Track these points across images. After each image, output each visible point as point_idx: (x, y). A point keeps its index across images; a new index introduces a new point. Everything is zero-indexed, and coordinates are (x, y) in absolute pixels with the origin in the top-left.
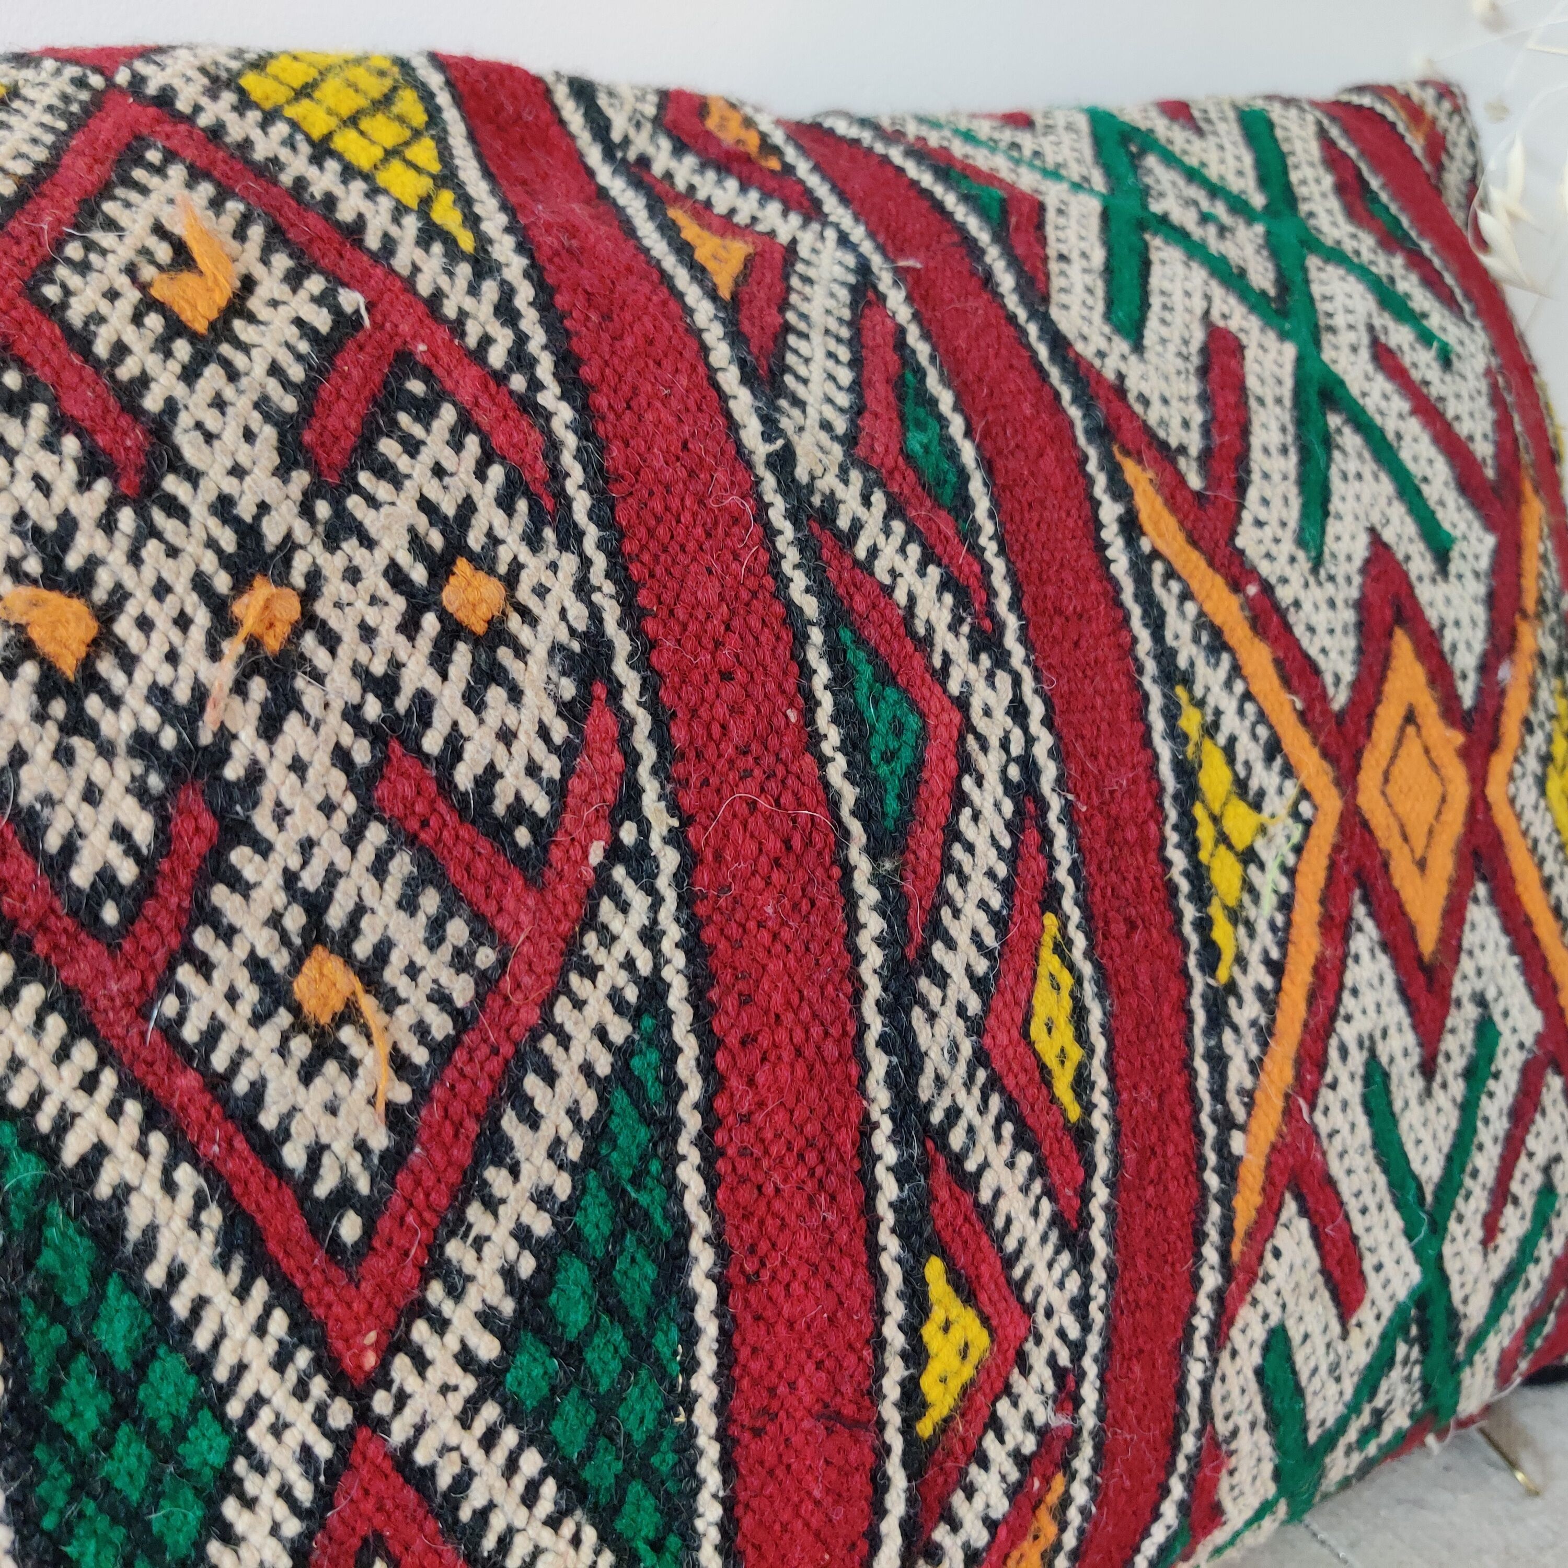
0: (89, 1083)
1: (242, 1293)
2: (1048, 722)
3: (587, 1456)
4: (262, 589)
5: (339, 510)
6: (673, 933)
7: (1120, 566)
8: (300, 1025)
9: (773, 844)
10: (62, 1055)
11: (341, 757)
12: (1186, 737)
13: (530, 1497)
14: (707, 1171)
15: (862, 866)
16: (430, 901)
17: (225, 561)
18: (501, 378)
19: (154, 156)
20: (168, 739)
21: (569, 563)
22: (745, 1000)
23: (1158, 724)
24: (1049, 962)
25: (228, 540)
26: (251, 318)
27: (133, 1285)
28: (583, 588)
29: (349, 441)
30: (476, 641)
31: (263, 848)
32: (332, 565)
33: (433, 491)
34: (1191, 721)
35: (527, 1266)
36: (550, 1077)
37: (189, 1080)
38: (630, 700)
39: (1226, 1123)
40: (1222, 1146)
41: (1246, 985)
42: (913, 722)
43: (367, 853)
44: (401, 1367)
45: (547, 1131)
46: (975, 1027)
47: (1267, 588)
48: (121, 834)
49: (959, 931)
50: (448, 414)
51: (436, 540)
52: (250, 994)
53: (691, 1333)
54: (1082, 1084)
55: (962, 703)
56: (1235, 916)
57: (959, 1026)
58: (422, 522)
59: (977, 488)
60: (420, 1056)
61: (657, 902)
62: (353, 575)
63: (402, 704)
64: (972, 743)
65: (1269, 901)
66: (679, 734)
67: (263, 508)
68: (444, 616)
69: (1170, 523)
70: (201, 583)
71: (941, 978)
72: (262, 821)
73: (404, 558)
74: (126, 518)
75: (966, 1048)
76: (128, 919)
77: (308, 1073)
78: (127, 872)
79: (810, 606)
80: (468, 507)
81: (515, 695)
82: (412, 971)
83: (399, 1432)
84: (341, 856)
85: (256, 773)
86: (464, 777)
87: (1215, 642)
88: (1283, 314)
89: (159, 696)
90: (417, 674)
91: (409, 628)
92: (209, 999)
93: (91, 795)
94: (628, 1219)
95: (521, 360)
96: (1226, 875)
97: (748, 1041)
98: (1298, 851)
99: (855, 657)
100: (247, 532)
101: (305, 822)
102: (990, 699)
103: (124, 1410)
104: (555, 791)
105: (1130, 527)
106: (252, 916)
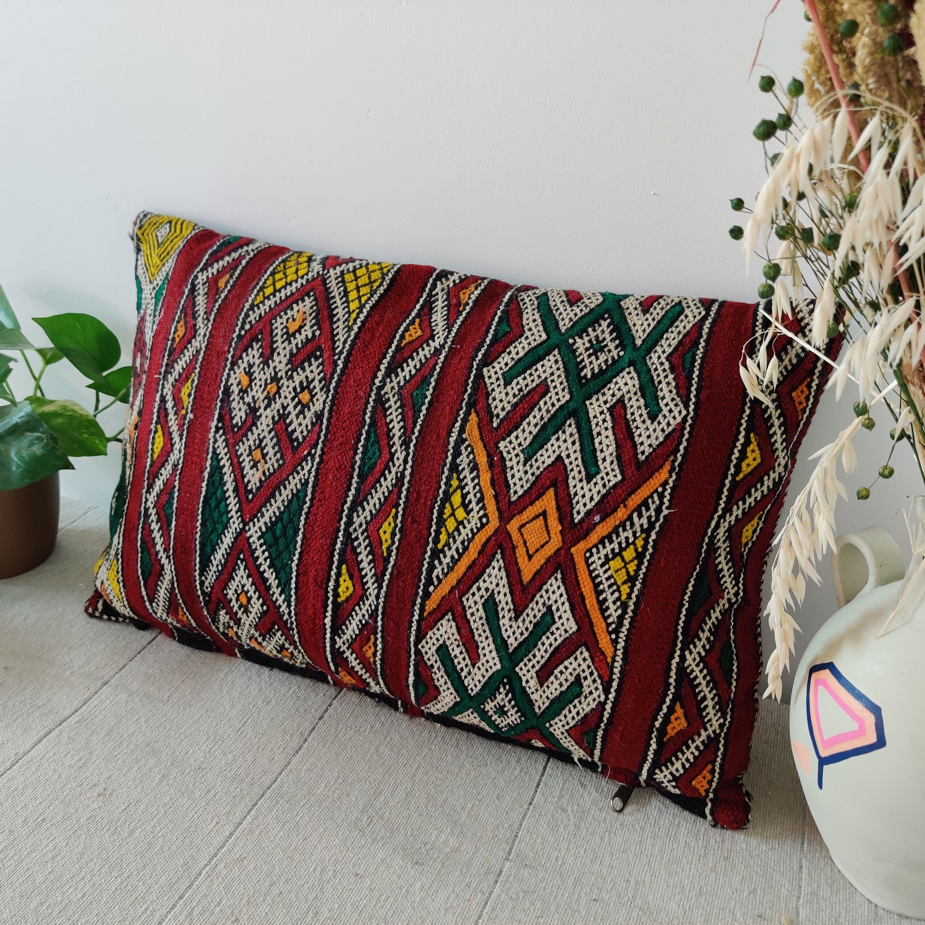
0: (226, 454)
1: (235, 498)
2: (412, 467)
4: (274, 384)
5: (292, 375)
6: (313, 474)
8: (252, 460)
9: (337, 466)
10: (224, 449)
11: (273, 417)
12: (451, 486)
13: (265, 560)
14: (306, 519)
15: (355, 479)
16: (277, 448)
17: (271, 377)
18: (335, 355)
19: (312, 294)
20: (252, 405)
21: (325, 396)
22: (322, 493)
23: (444, 480)
24: (390, 519)
25: (273, 374)
26: (300, 334)
27: (222, 488)
28: (325, 402)
29: (299, 361)
30: (302, 405)
31: (257, 428)
32: (286, 383)
33: (309, 375)
34: (455, 483)
35: (274, 519)
36: (285, 488)
37: (236, 460)
38: (324, 427)
39: (429, 582)
40: (426, 586)
41: (449, 554)
42: (378, 454)
43: (271, 436)
44: (251, 524)
45: (282, 498)
46: (367, 523)
47: (503, 459)
48: (241, 417)
49: (372, 502)
50: (320, 360)
51: (305, 384)
52: (248, 451)
53: (295, 549)
54: (389, 549)
56: (449, 535)
57: (364, 521)
58: (304, 380)
59: (424, 408)
60: (267, 474)
61: (313, 466)
62: (288, 387)
63: (286, 412)
64: (391, 463)
65: (463, 536)
66: (329, 437)
67: (280, 370)
68: (299, 399)
69: (476, 432)
70: (266, 380)
71: (364, 510)
72: (259, 423)
73: (298, 386)
74: (261, 365)
75: (364, 526)
76: (237, 431)
77: (251, 468)
78: (240, 424)
79: (368, 421)
80: (313, 380)
81: (305, 418)
82: (270, 459)
83: (248, 534)
84: (267, 434)
85: (260, 416)
86: (290, 429)
87: (475, 467)
88: (582, 385)
89: (253, 397)
90: (290, 408)
91: (293, 399)
92: (242, 449)
93: (240, 410)
94: (291, 521)
95: (341, 352)
96: (451, 524)
97: (320, 500)
98: (479, 530)
99: (373, 435)
100: (276, 373)
101: (264, 427)
102: (400, 455)
103: (217, 506)
104: (304, 438)
105: (462, 430)
106: (252, 439)
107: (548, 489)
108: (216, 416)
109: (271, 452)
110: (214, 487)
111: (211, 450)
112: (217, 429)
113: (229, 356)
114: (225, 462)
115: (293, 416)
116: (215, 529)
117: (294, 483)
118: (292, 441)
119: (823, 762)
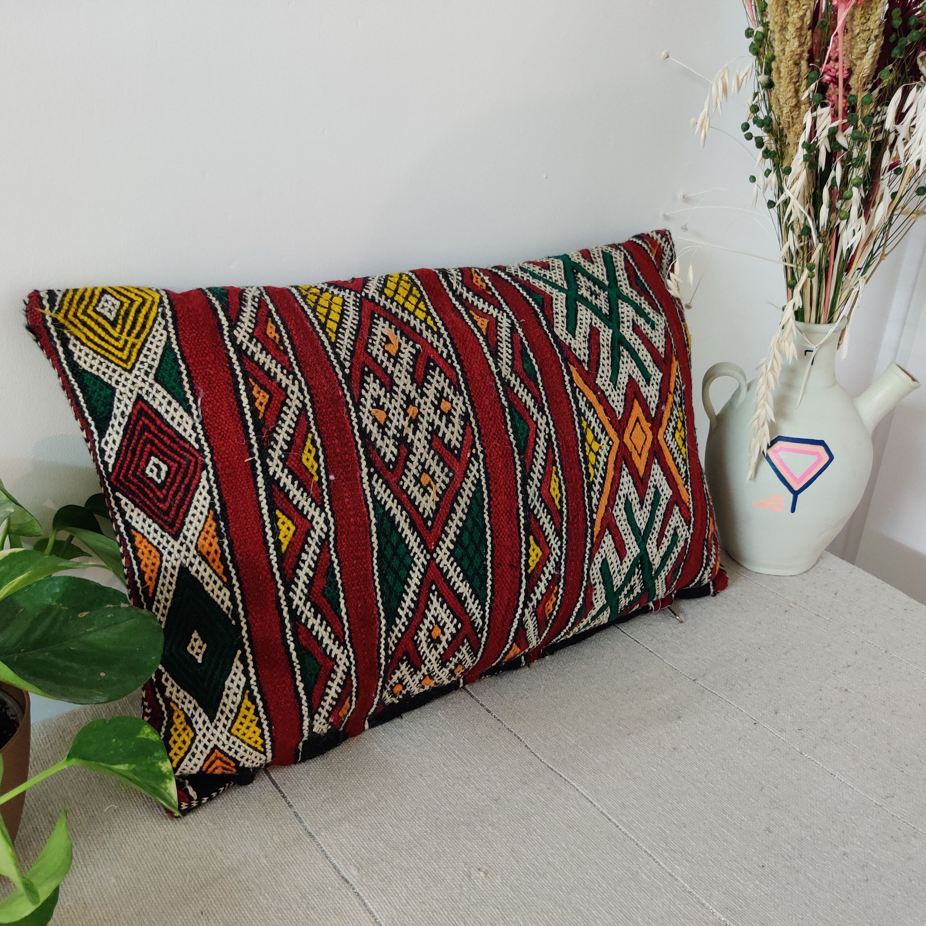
0: (389, 496)
1: (413, 534)
2: (553, 426)
3: (468, 569)
4: (411, 407)
5: (422, 391)
6: (482, 470)
7: (569, 391)
8: (421, 486)
9: (500, 453)
10: (385, 492)
11: (426, 438)
12: (583, 428)
14: (489, 515)
15: (517, 457)
16: (441, 464)
17: (405, 402)
18: (446, 360)
19: (376, 316)
20: (398, 435)
21: (461, 398)
22: (496, 483)
23: (577, 425)
24: (554, 476)
25: (405, 398)
26: (402, 352)
27: (396, 531)
28: (464, 403)
29: (422, 377)
30: (446, 415)
31: (415, 455)
32: (422, 402)
33: (437, 386)
34: (584, 424)
35: (458, 532)
36: (462, 497)
37: (405, 496)
38: (473, 425)
39: (592, 512)
40: (591, 516)
41: (596, 482)
42: (526, 427)
43: (431, 455)
44: (438, 549)
45: (461, 507)
46: (539, 489)
47: (603, 392)
48: (392, 453)
49: (536, 470)
50: (438, 369)
51: (438, 395)
52: (414, 481)
53: (487, 547)
54: (561, 501)
55: (536, 423)
56: (594, 467)
57: (536, 489)
58: (436, 392)
59: (538, 375)
60: (440, 492)
61: (480, 464)
62: (425, 403)
63: (435, 427)
64: (538, 431)
65: (602, 463)
66: (482, 431)
67: (410, 392)
68: (441, 410)
69: (580, 379)
70: (401, 406)
71: (532, 480)
72: (414, 450)
73: (433, 399)
74: (388, 395)
75: (537, 494)
76: (394, 467)
77: (423, 495)
78: (393, 459)
79: (506, 404)
80: (443, 388)
82: (439, 477)
83: (438, 561)
84: (427, 456)
85: (412, 441)
86: (446, 441)
87: (590, 406)
88: (610, 320)
89: (396, 427)
90: (437, 422)
91: (435, 413)
92: (408, 482)
93: (387, 446)
94: (475, 524)
95: (449, 355)
96: (592, 458)
97: (496, 491)
98: (609, 452)
99: (515, 414)
100: (408, 396)
101: (421, 450)
102: (542, 421)
103: (395, 554)
104: (461, 443)
105: (571, 381)
106: (413, 467)
107: (633, 401)
108: (364, 463)
109: (438, 470)
110: (385, 536)
111: (370, 500)
112: (370, 476)
113: (348, 399)
114: (391, 504)
115: (443, 427)
116: (398, 577)
117: (468, 487)
118: (452, 451)
119: (795, 495)
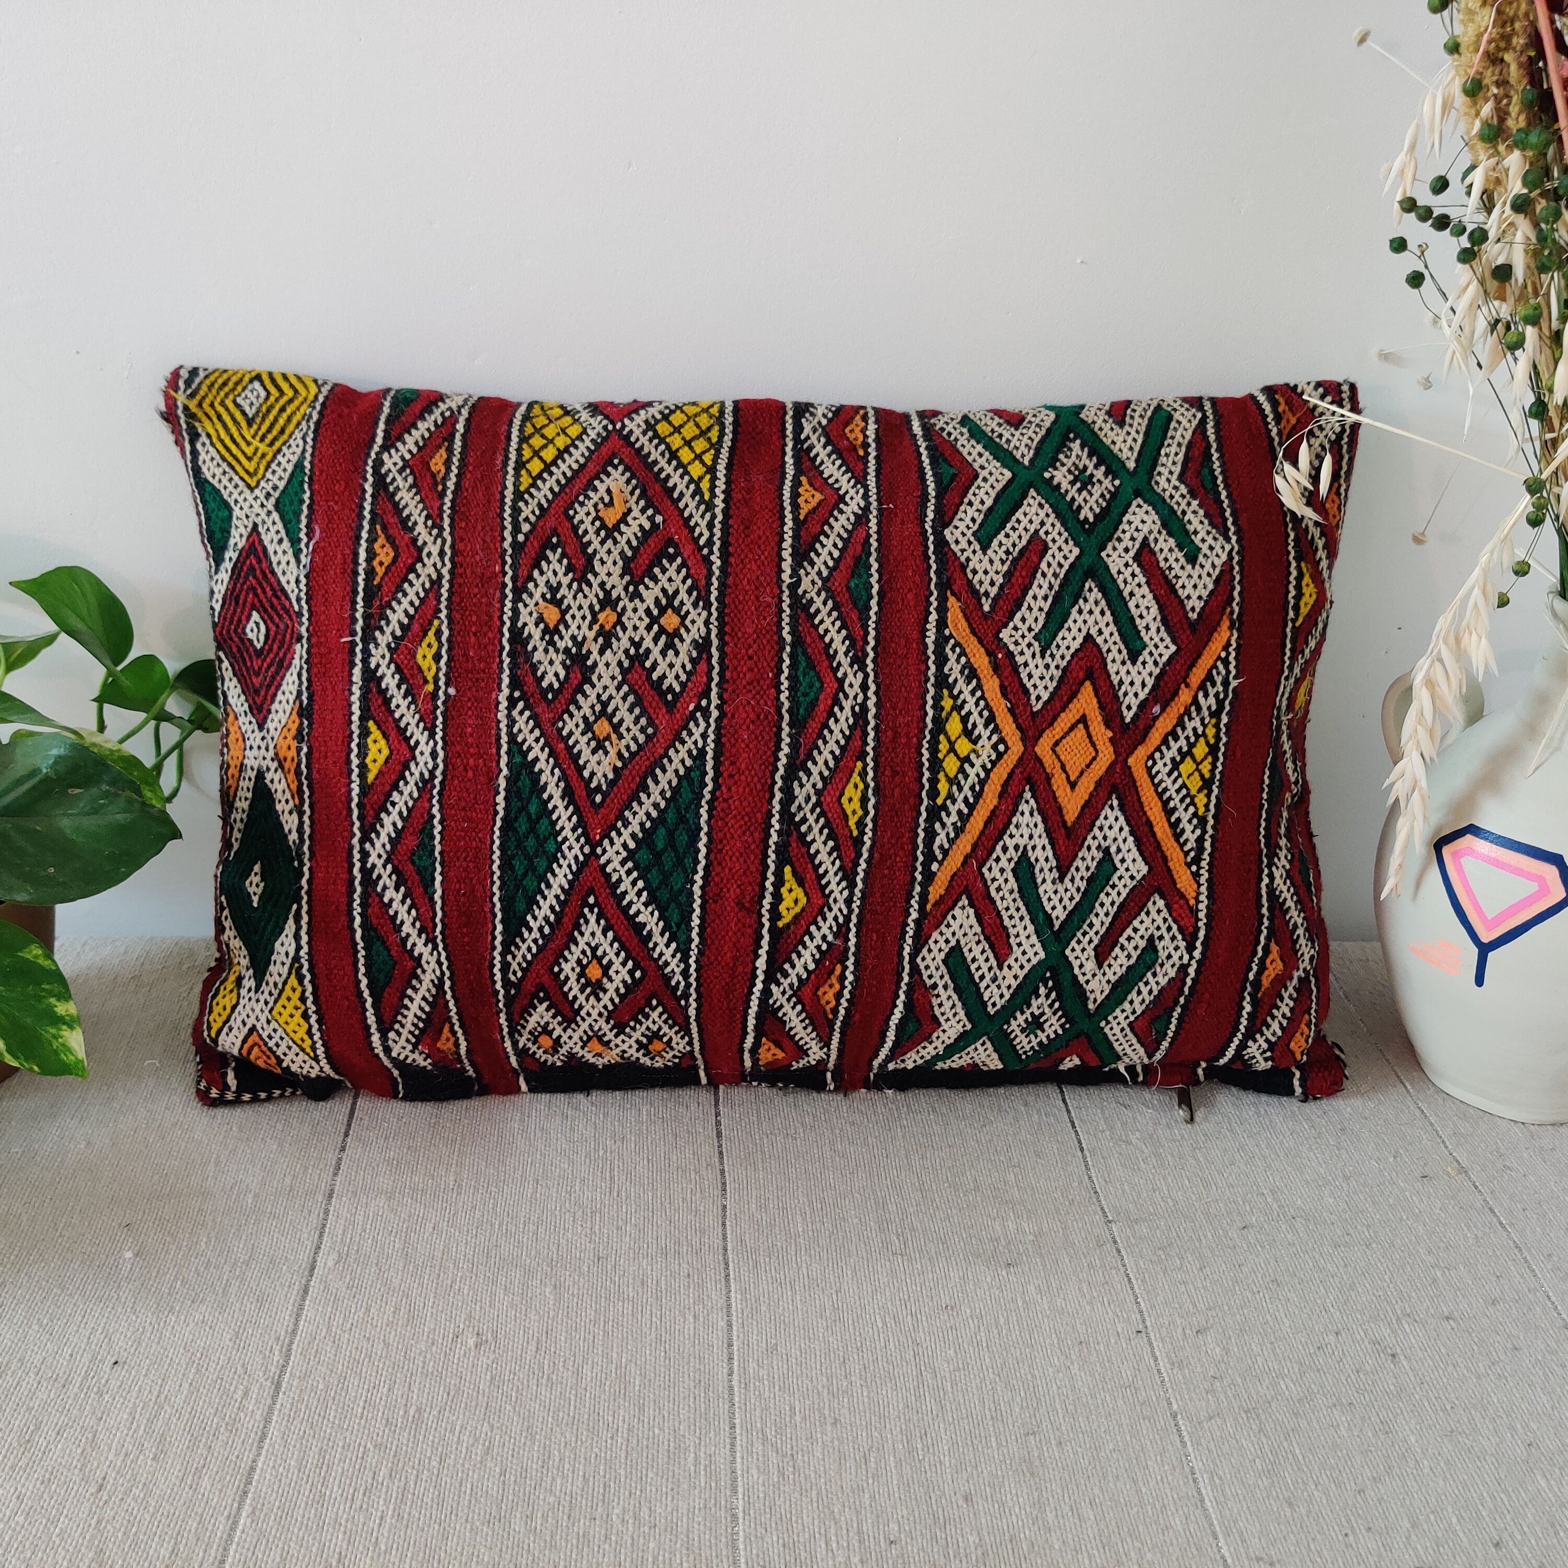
0: (537, 740)
1: (566, 808)
2: (876, 693)
3: (658, 888)
4: (608, 610)
5: (636, 589)
6: (712, 737)
7: (930, 640)
8: (594, 738)
9: (752, 716)
10: (532, 731)
11: (620, 663)
12: (942, 708)
13: (639, 894)
14: (709, 813)
15: (786, 729)
16: (637, 711)
17: (599, 601)
18: (701, 549)
19: (616, 461)
20: (574, 650)
21: (705, 614)
22: (732, 763)
23: (930, 702)
24: (856, 778)
25: (601, 595)
26: (627, 525)
27: (539, 796)
28: (707, 623)
29: (644, 568)
30: (668, 635)
31: (593, 686)
32: (630, 606)
33: (667, 586)
34: (947, 703)
35: (648, 825)
36: (664, 771)
37: (562, 746)
38: (714, 661)
39: (930, 857)
40: (926, 865)
41: (953, 809)
42: (817, 685)
43: (622, 693)
44: (606, 842)
45: (660, 787)
46: (818, 793)
47: (1010, 655)
48: (556, 675)
49: (820, 760)
51: (664, 602)
52: (582, 726)
53: (697, 862)
54: (861, 824)
55: (841, 682)
56: (952, 781)
57: (812, 791)
58: (661, 595)
59: (874, 603)
60: (626, 755)
61: (709, 725)
62: (635, 610)
63: (641, 651)
64: (841, 695)
65: (972, 779)
66: (728, 675)
67: (613, 587)
68: (660, 626)
69: (963, 624)
70: (591, 607)
71: (809, 774)
72: (594, 678)
73: (652, 607)
74: (575, 585)
75: (814, 799)
76: (554, 698)
77: (594, 752)
78: (556, 685)
79: (788, 638)
80: (677, 592)
81: (677, 653)
82: (628, 730)
83: (603, 860)
84: (614, 693)
85: (595, 664)
86: (655, 676)
87: (971, 673)
88: (1088, 533)
89: (574, 638)
90: (648, 643)
91: (649, 628)
92: (571, 725)
93: (551, 663)
94: (682, 820)
95: (710, 543)
96: (951, 765)
97: (731, 776)
98: (994, 764)
99: (801, 658)
100: (608, 593)
101: (606, 680)
102: (854, 680)
103: (532, 829)
104: (683, 685)
105: (942, 624)
106: (587, 704)
107: (1082, 683)
108: (506, 681)
109: (629, 720)
110: (520, 799)
111: (504, 739)
112: (512, 702)
113: (508, 579)
114: (537, 752)
115: (656, 653)
116: (531, 868)
117: (679, 758)
118: (663, 694)
119: (1484, 949)
